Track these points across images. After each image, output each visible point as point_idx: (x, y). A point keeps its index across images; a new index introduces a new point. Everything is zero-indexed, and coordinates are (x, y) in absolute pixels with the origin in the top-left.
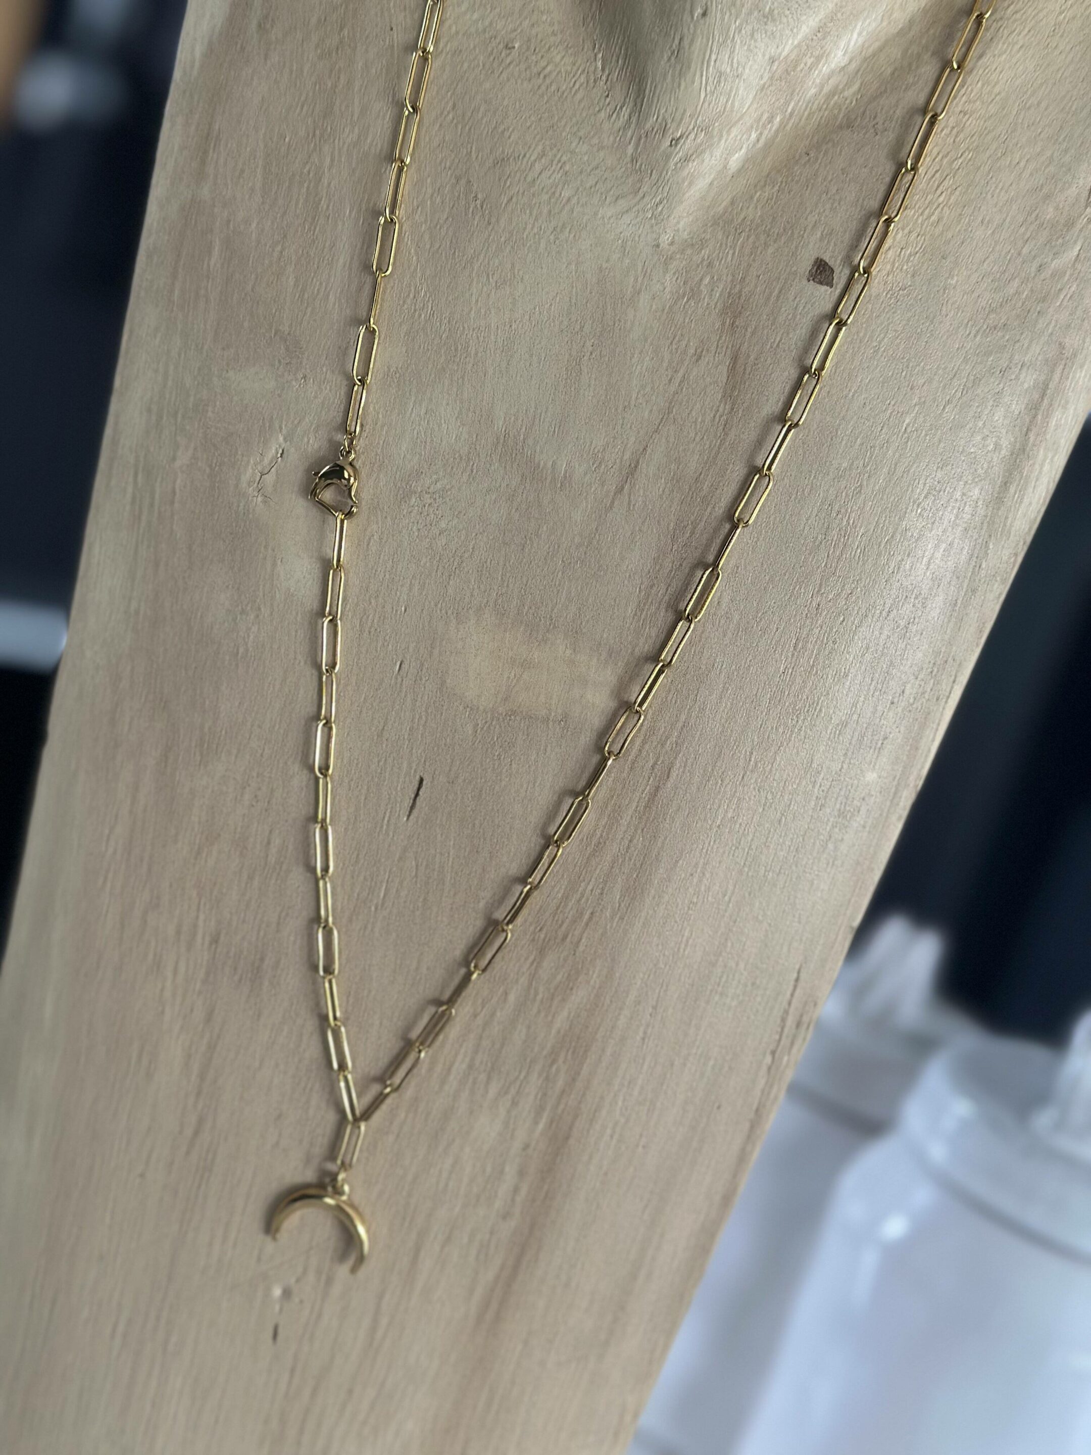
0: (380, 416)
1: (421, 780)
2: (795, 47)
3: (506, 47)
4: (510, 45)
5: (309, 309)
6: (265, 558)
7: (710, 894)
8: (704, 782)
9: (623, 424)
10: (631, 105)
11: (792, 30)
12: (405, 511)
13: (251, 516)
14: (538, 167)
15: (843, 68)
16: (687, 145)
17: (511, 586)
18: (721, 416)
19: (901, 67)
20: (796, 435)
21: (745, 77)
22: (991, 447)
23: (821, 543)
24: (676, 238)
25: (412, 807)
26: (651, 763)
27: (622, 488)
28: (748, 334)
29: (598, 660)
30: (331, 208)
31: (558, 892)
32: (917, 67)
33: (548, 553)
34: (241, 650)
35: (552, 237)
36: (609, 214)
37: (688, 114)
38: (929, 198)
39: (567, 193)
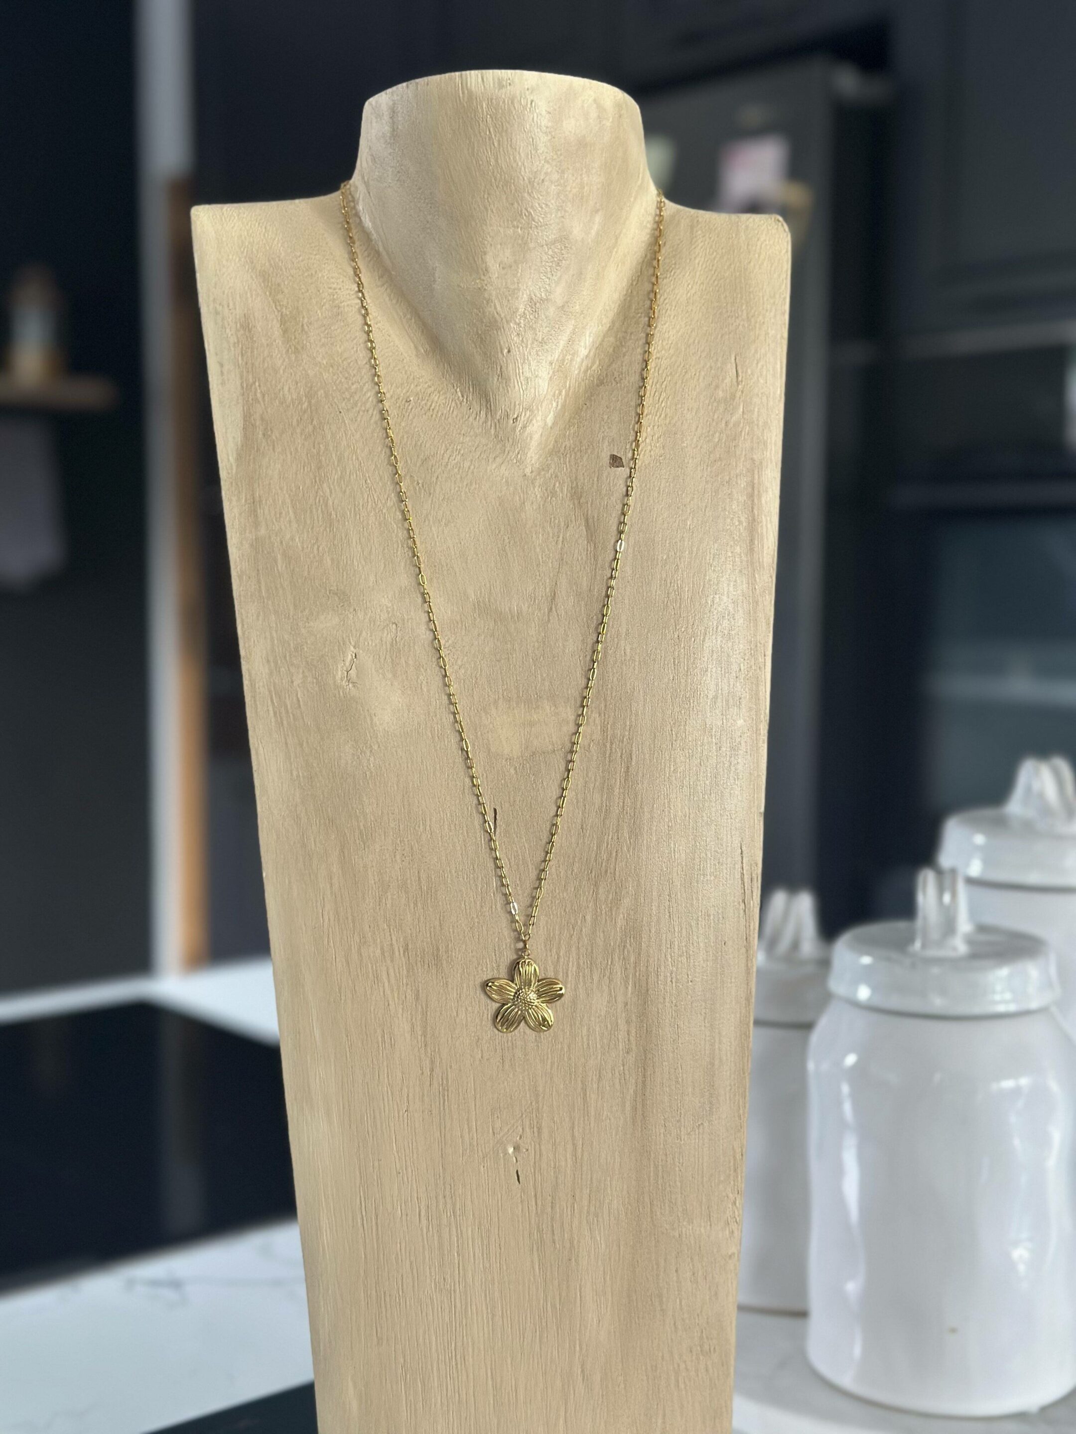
1: (495, 810)
2: (561, 353)
3: (406, 401)
4: (408, 400)
5: (345, 573)
6: (365, 718)
7: (677, 818)
8: (652, 756)
9: (540, 575)
10: (485, 409)
11: (556, 345)
13: (349, 697)
14: (446, 457)
15: (587, 356)
16: (522, 419)
17: (508, 682)
19: (617, 346)
21: (540, 376)
22: (737, 523)
23: (667, 602)
24: (533, 468)
26: (620, 755)
27: (551, 609)
28: (589, 505)
33: (523, 658)
34: (368, 773)
35: (467, 490)
36: (493, 468)
37: (517, 403)
38: (657, 406)
39: (467, 464)
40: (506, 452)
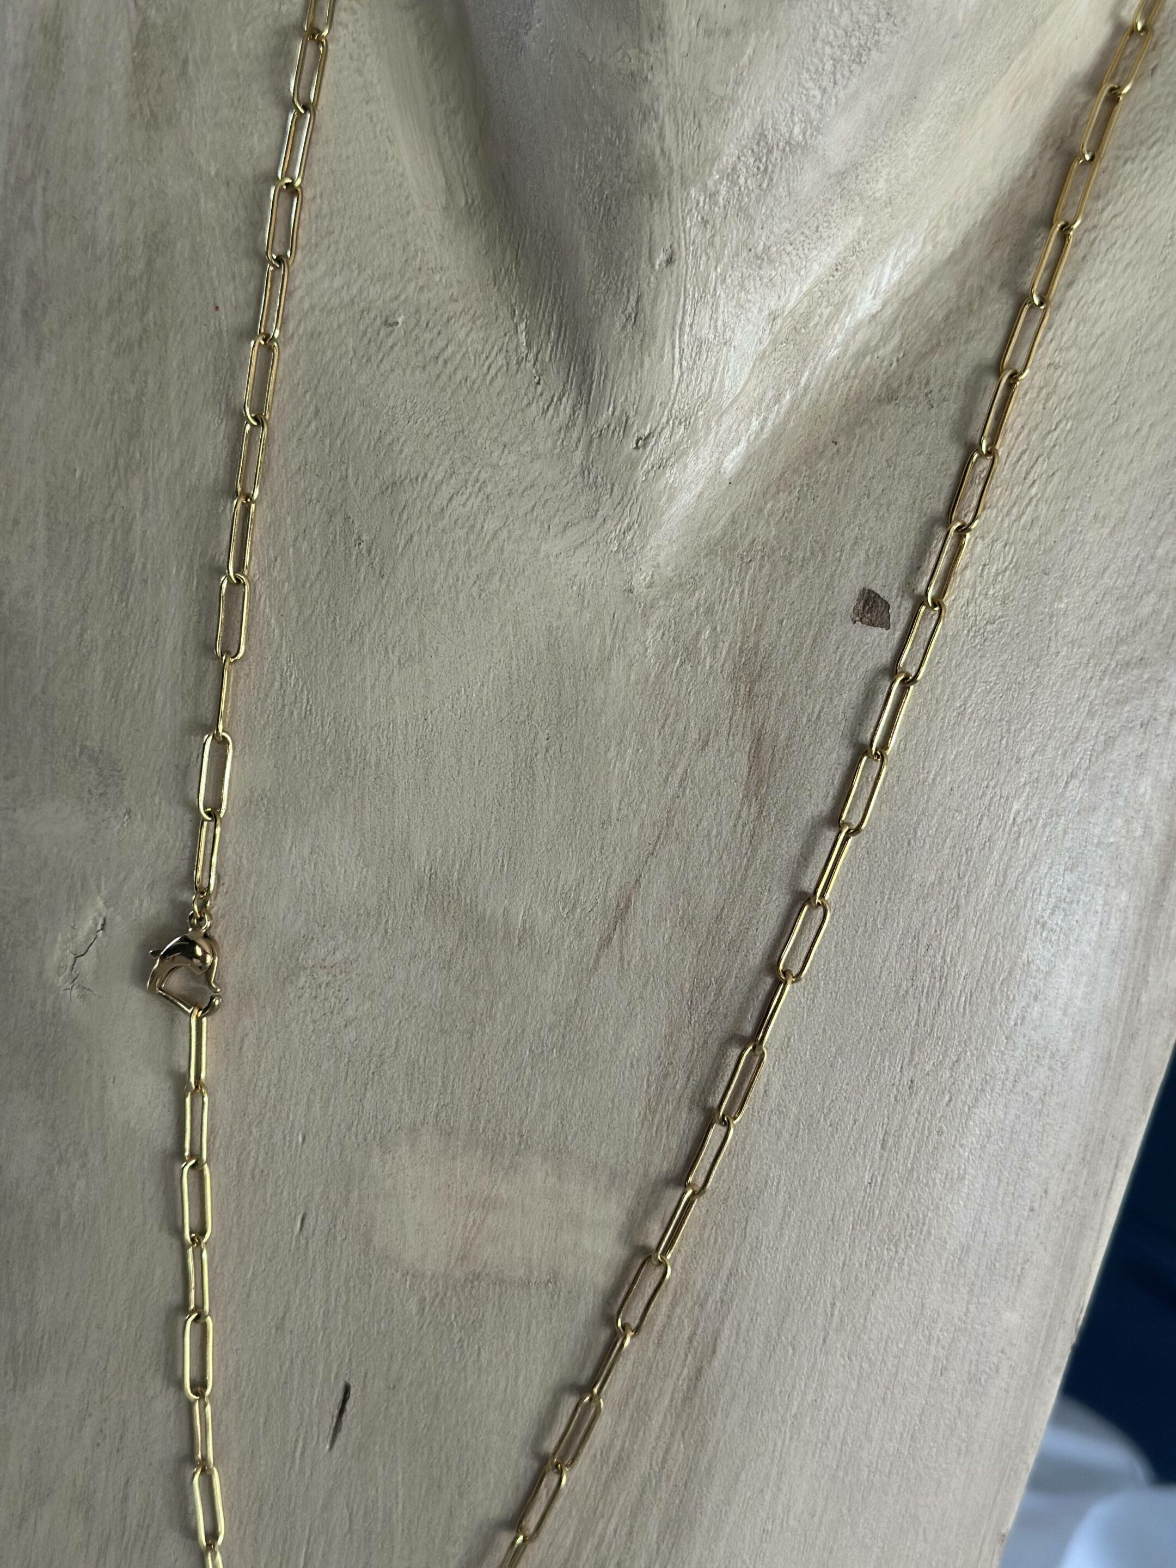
0: (245, 861)
1: (347, 1390)
2: (805, 295)
3: (386, 323)
4: (391, 320)
5: (128, 714)
6: (89, 1079)
7: (791, 1516)
8: (768, 1354)
9: (602, 848)
10: (573, 395)
11: (798, 273)
12: (292, 996)
13: (64, 1017)
14: (446, 491)
15: (874, 316)
16: (661, 445)
17: (458, 1091)
18: (744, 825)
19: (958, 308)
20: (856, 844)
21: (735, 343)
22: (1139, 832)
23: (907, 992)
24: (656, 577)
25: (337, 1429)
26: (686, 1333)
27: (610, 939)
28: (774, 705)
29: (596, 1189)
30: (149, 566)
31: (566, 1537)
32: (981, 307)
33: (509, 1041)
34: (64, 1216)
35: (475, 590)
36: (556, 550)
37: (657, 402)
38: (1016, 490)
39: (491, 525)
40: (599, 519)
